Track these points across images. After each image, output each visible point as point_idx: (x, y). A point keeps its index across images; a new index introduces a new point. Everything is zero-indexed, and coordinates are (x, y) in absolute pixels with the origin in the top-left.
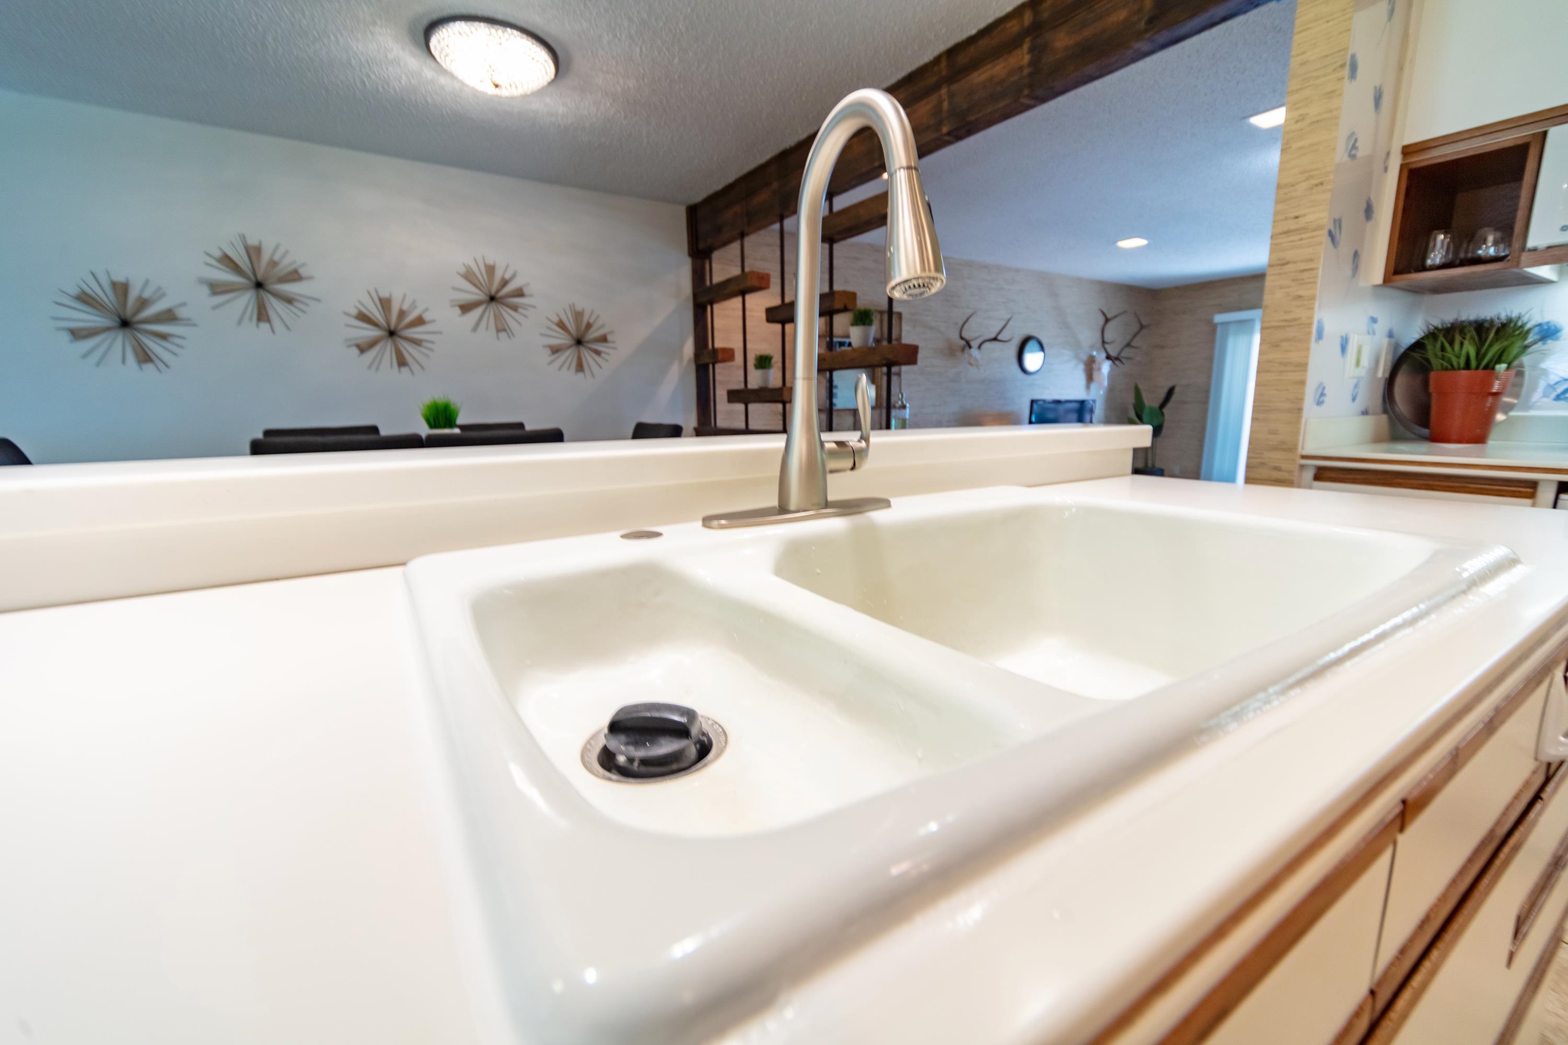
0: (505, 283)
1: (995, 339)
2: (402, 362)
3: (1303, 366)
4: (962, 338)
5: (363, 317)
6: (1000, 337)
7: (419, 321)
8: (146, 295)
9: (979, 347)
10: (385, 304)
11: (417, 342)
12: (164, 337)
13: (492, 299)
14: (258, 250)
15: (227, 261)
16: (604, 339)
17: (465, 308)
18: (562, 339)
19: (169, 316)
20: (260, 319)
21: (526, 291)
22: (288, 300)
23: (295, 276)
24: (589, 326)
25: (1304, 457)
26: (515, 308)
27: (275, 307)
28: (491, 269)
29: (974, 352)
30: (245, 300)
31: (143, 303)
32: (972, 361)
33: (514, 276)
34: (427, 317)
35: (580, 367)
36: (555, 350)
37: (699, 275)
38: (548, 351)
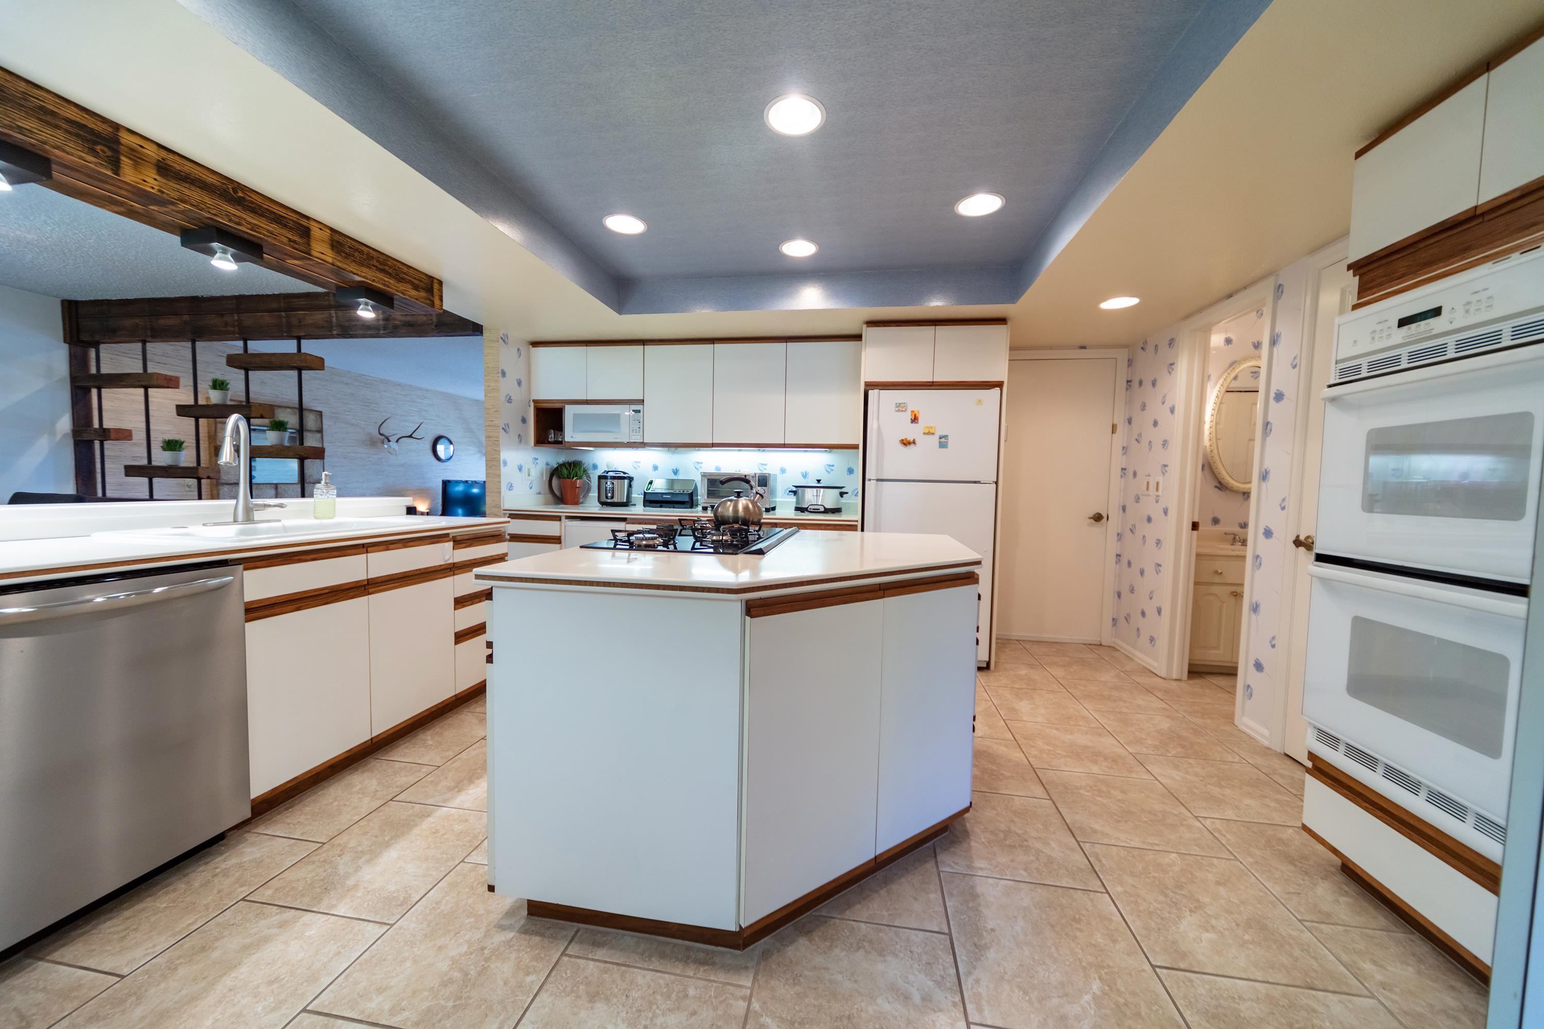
1: (410, 436)
3: (499, 476)
4: (381, 434)
6: (413, 436)
9: (397, 441)
25: (504, 510)
29: (393, 444)
32: (391, 451)
37: (78, 364)
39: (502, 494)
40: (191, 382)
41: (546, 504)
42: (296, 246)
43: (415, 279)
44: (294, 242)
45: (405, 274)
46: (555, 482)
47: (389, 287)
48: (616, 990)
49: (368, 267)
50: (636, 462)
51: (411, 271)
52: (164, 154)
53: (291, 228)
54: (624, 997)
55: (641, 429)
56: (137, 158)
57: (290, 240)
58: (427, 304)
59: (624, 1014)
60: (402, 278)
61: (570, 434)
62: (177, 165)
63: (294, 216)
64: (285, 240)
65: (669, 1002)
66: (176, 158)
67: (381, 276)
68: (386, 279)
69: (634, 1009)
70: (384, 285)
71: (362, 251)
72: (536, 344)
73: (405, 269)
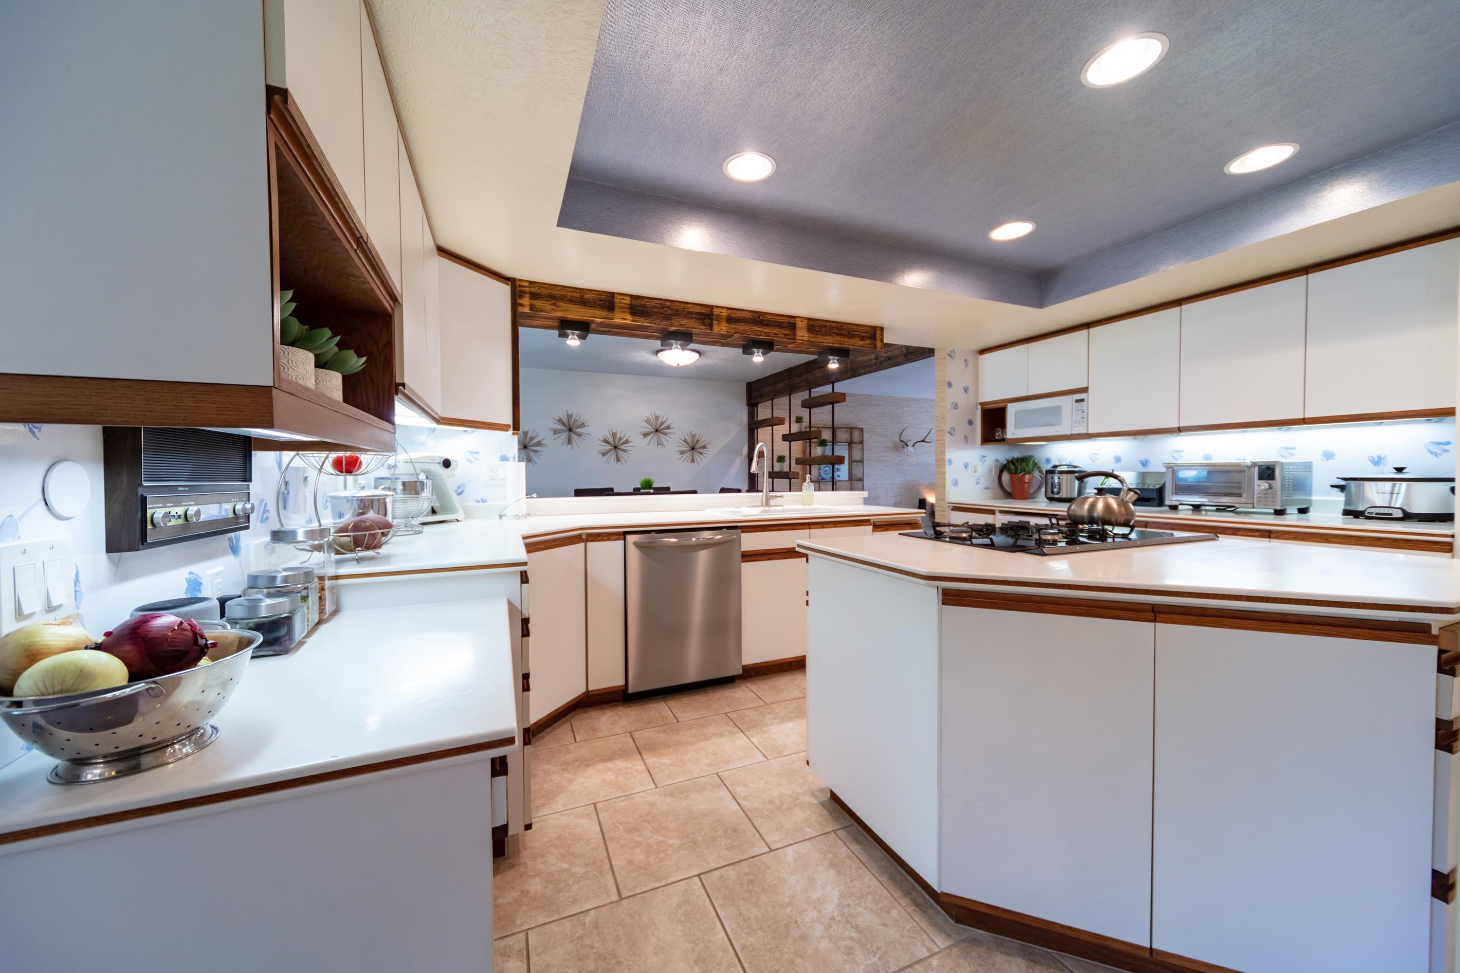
0: (663, 423)
1: (923, 441)
2: (618, 460)
3: (944, 473)
4: (901, 441)
5: (606, 441)
6: (925, 440)
7: (627, 442)
8: (533, 436)
9: (913, 446)
10: (614, 435)
11: (625, 451)
12: (536, 451)
13: (657, 430)
14: (571, 415)
15: (560, 421)
16: (704, 447)
17: (645, 435)
18: (686, 447)
19: (539, 444)
20: (568, 444)
21: (671, 427)
22: (579, 435)
23: (583, 425)
24: (698, 441)
25: (949, 503)
26: (666, 434)
27: (575, 438)
28: (657, 418)
29: (910, 448)
30: (564, 436)
31: (532, 439)
32: (909, 454)
33: (667, 420)
34: (630, 440)
35: (693, 461)
36: (682, 453)
37: (752, 415)
38: (679, 453)
39: (947, 489)
40: (788, 420)
41: (996, 498)
42: (788, 337)
43: (862, 332)
44: (787, 335)
45: (855, 331)
46: (1006, 476)
47: (843, 344)
48: (848, 873)
49: (830, 335)
50: (1095, 454)
51: (860, 328)
52: (729, 311)
53: (786, 327)
54: (850, 880)
55: (1085, 419)
56: (719, 318)
57: (785, 335)
58: (871, 348)
59: (842, 888)
60: (854, 335)
61: (1011, 432)
62: (735, 315)
63: (787, 319)
64: (782, 335)
65: (874, 905)
66: (735, 311)
67: (838, 338)
68: (842, 339)
69: (850, 891)
70: (841, 344)
71: (827, 326)
72: (983, 352)
73: (856, 328)
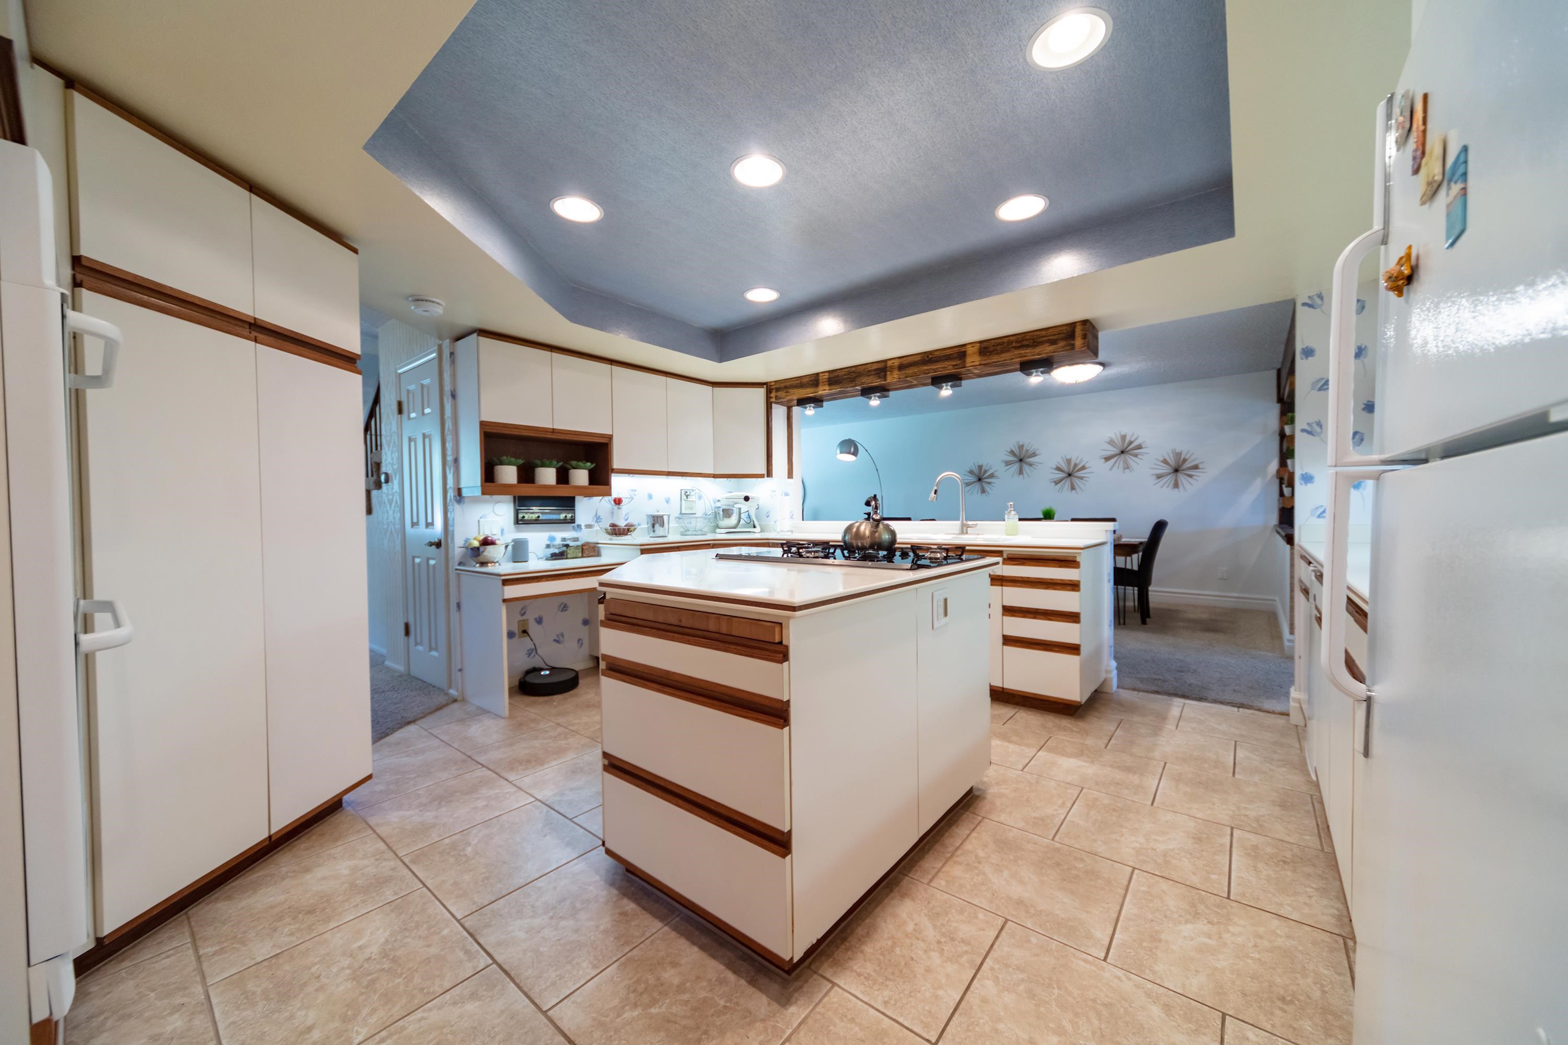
0: (1131, 443)
2: (1073, 488)
5: (1058, 469)
7: (1083, 468)
8: (987, 469)
10: (1069, 461)
11: (1081, 478)
12: (989, 483)
13: (1122, 452)
14: (1023, 446)
15: (1012, 453)
16: (1196, 467)
17: (1107, 459)
18: (1165, 469)
19: (992, 476)
20: (1020, 474)
21: (1143, 446)
22: (1031, 465)
23: (1034, 455)
24: (1185, 460)
26: (1136, 456)
27: (1026, 467)
28: (1124, 437)
30: (1016, 467)
31: (986, 472)
33: (1137, 439)
34: (1087, 465)
35: (1176, 485)
36: (1159, 477)
38: (1155, 477)
42: (957, 367)
43: (1054, 335)
44: (956, 365)
45: (1043, 337)
47: (1025, 356)
49: (1008, 351)
51: (1051, 330)
52: (901, 360)
53: (955, 358)
56: (892, 368)
57: (954, 365)
58: (1066, 350)
60: (1040, 342)
62: (905, 361)
63: (956, 350)
64: (951, 367)
66: (906, 358)
67: (1017, 352)
68: (1023, 352)
70: (1021, 357)
71: (1004, 343)
73: (1044, 332)
